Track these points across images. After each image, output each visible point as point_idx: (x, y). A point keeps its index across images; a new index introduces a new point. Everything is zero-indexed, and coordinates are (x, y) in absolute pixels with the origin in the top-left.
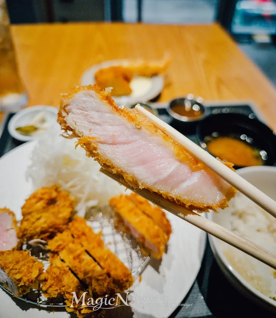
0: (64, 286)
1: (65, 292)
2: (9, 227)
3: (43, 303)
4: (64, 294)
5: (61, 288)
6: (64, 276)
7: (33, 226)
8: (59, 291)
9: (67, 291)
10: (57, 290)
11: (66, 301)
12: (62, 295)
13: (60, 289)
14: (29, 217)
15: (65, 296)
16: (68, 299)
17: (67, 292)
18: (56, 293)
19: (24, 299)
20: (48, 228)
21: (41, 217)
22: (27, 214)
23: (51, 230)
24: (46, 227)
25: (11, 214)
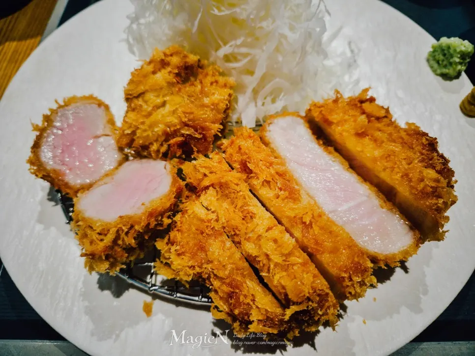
0: (209, 262)
1: (212, 276)
2: (100, 132)
3: (159, 290)
4: (209, 278)
5: (202, 264)
6: (211, 241)
7: (148, 121)
8: (198, 270)
9: (215, 272)
10: (192, 267)
11: (212, 295)
12: (204, 280)
13: (200, 267)
14: (140, 102)
15: (210, 281)
16: (216, 292)
17: (215, 275)
18: (191, 272)
19: (124, 275)
20: (178, 127)
21: (164, 104)
22: (135, 97)
23: (185, 131)
24: (176, 126)
25: (103, 107)
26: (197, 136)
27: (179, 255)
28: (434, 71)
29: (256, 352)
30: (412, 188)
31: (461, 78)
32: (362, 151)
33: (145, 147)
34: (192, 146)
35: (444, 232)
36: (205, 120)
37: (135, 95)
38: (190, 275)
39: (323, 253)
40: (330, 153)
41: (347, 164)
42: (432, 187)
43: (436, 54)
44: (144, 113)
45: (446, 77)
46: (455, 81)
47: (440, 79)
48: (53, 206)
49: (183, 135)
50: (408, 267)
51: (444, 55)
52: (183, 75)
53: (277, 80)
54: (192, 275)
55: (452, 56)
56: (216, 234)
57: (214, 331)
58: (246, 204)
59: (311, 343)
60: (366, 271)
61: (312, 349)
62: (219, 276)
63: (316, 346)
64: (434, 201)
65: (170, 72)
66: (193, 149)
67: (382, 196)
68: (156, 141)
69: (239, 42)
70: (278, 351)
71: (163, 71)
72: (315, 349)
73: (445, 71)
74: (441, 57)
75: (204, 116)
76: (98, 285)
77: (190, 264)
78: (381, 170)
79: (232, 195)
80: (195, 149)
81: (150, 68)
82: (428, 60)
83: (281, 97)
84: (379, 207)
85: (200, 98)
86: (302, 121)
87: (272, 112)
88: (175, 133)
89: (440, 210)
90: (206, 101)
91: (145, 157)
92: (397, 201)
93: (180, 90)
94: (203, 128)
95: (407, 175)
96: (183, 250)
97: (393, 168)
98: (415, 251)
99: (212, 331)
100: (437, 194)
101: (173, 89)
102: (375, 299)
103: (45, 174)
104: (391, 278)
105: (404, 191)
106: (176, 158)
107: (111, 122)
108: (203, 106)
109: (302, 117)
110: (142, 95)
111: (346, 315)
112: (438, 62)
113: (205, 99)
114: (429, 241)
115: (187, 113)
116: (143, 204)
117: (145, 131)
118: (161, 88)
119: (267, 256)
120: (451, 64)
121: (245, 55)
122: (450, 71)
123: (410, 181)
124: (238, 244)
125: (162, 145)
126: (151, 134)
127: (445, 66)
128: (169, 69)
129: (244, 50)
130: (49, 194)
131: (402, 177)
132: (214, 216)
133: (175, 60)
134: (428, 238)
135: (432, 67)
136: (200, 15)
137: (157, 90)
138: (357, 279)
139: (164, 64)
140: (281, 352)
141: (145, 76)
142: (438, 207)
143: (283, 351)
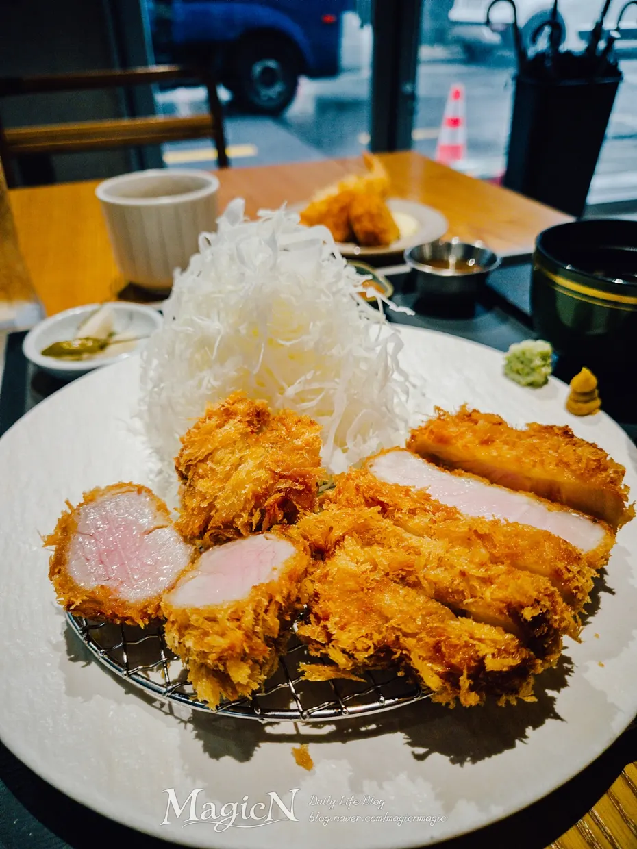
0: (389, 619)
1: (400, 635)
4: (397, 640)
5: (380, 627)
6: (378, 595)
8: (377, 636)
9: (403, 628)
10: (368, 635)
13: (379, 631)
15: (399, 646)
17: (404, 634)
18: (369, 643)
20: (271, 482)
21: (241, 461)
22: (200, 461)
23: (283, 485)
24: (267, 482)
25: (144, 493)
26: (298, 487)
27: (342, 628)
28: (519, 383)
29: (489, 755)
30: (573, 472)
31: (549, 382)
32: (499, 456)
33: (228, 525)
34: (294, 503)
35: (632, 506)
36: (302, 465)
37: (200, 458)
38: (369, 647)
39: (523, 554)
40: (460, 475)
41: (487, 481)
42: (595, 461)
43: (512, 364)
44: (220, 476)
45: (532, 385)
46: (546, 387)
47: (528, 389)
48: (84, 666)
49: (280, 491)
50: (611, 587)
51: (522, 362)
52: (255, 422)
53: (364, 411)
54: (372, 646)
55: (531, 361)
56: (379, 586)
57: (416, 753)
58: (402, 540)
59: (552, 715)
60: (579, 558)
61: (559, 721)
62: (410, 632)
63: (562, 717)
64: (604, 474)
65: (240, 421)
66: (295, 507)
67: (543, 499)
68: (243, 510)
69: (309, 376)
70: (517, 742)
71: (231, 422)
72: (562, 720)
73: (530, 379)
74: (520, 366)
75: (301, 461)
76: (207, 754)
77: (363, 632)
78: (531, 467)
79: (378, 537)
80: (298, 507)
81: (214, 421)
82: (506, 375)
83: (371, 434)
84: (547, 511)
85: (289, 441)
86: (408, 453)
87: (368, 454)
88: (267, 494)
89: (614, 482)
90: (298, 442)
91: (229, 540)
92: (564, 497)
93: (257, 440)
94: (302, 476)
95: (561, 461)
96: (344, 620)
97: (542, 462)
98: (613, 542)
99: (413, 753)
100: (602, 467)
101: (249, 441)
102: (597, 636)
103: (85, 598)
104: (600, 606)
105: (567, 479)
106: (277, 524)
107: (162, 508)
108: (296, 449)
109: (405, 450)
110: (210, 457)
111: (574, 667)
112: (518, 373)
113: (295, 441)
114: (620, 528)
115: (279, 461)
116: (274, 569)
117: (226, 499)
118: (235, 442)
119: (463, 574)
120: (533, 370)
121: (317, 392)
122: (536, 377)
123: (567, 465)
124: (416, 585)
125: (251, 514)
126: (236, 501)
127: (528, 374)
128: (239, 418)
129: (316, 386)
130: (69, 653)
131: (557, 465)
132: (368, 566)
133: (241, 407)
134: (617, 526)
135: (513, 380)
136: (262, 351)
137: (230, 444)
138: (575, 568)
139: (228, 414)
140: (522, 741)
141: (210, 432)
142: (612, 478)
143: (524, 740)
